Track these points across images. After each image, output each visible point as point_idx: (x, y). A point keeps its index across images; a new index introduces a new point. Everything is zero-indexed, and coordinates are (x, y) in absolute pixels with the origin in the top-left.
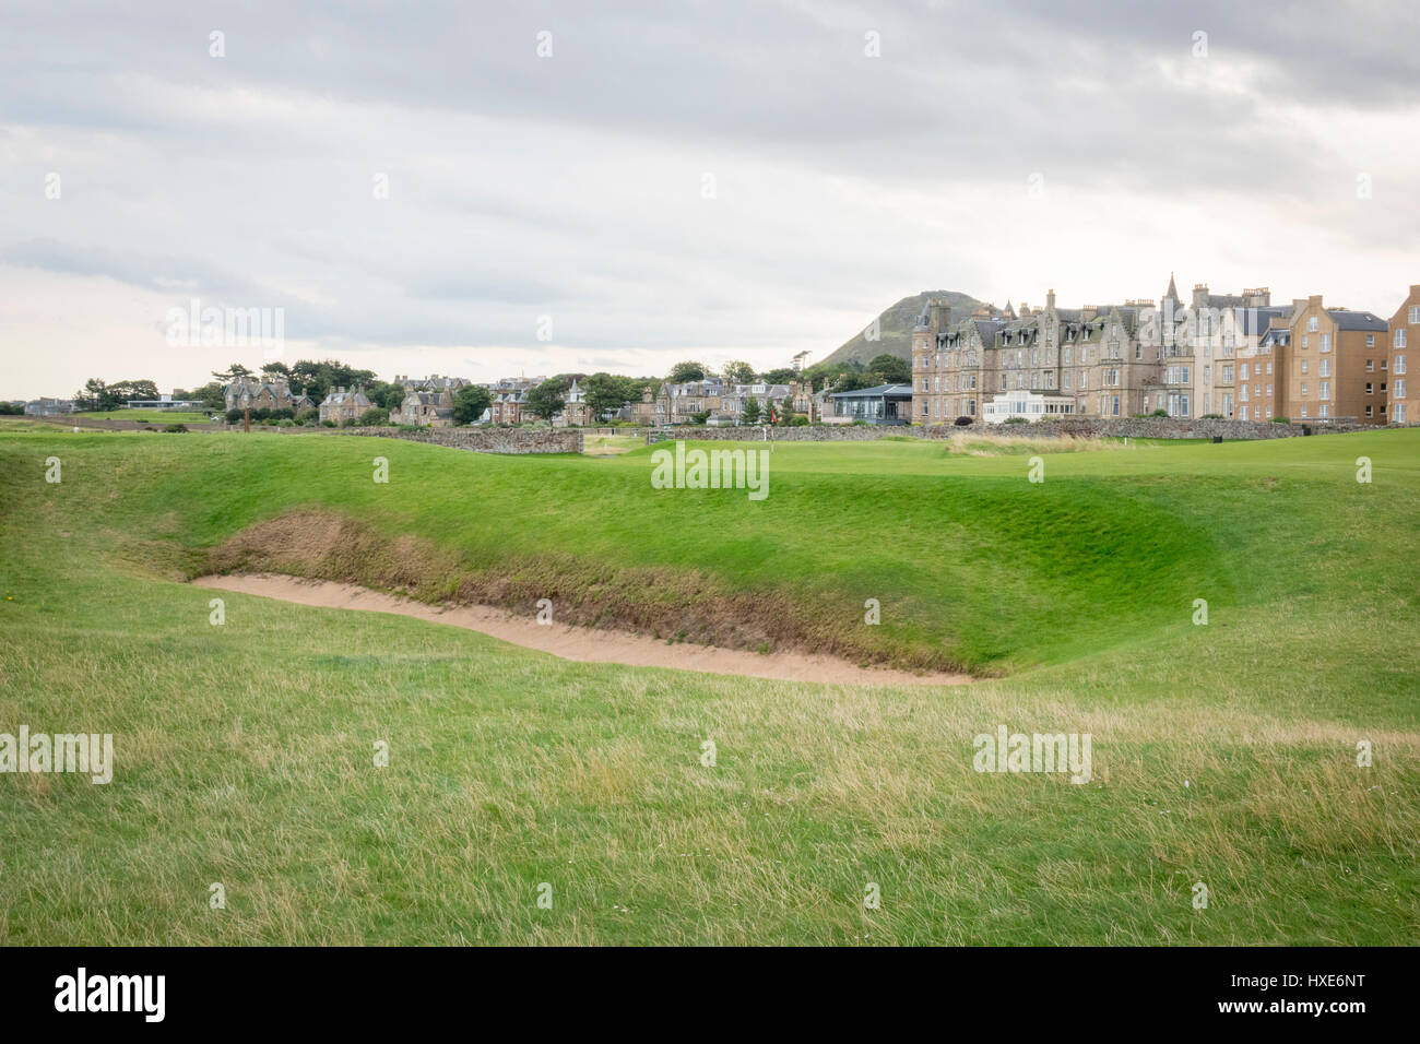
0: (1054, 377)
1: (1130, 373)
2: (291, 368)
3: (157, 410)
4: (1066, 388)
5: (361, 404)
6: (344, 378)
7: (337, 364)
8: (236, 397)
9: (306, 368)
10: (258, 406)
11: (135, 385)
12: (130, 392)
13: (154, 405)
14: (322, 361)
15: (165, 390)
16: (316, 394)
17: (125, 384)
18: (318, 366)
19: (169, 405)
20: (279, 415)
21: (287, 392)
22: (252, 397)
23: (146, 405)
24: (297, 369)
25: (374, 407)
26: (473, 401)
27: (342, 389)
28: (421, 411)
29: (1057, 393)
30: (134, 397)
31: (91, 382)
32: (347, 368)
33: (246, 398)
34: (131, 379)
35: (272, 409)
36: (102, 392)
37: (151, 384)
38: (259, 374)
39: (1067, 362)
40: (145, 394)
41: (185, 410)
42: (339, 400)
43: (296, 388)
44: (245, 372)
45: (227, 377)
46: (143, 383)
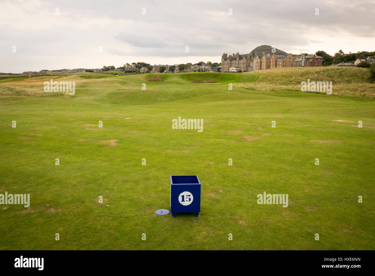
0: (238, 65)
1: (246, 64)
2: (136, 63)
3: (115, 71)
4: (240, 67)
5: (147, 69)
6: (145, 65)
7: (144, 63)
8: (127, 69)
9: (139, 63)
10: (130, 70)
11: (111, 67)
12: (110, 68)
13: (114, 70)
14: (141, 62)
15: (116, 67)
16: (140, 68)
17: (110, 67)
18: (141, 63)
19: (117, 70)
20: (133, 71)
21: (135, 68)
22: (129, 69)
23: (113, 70)
24: (137, 64)
25: (148, 70)
26: (163, 69)
27: (143, 67)
28: (155, 71)
29: (238, 67)
30: (111, 69)
31: (104, 66)
32: (146, 63)
33: (128, 69)
34: (110, 66)
35: (132, 71)
36: (106, 68)
37: (114, 67)
38: (131, 65)
39: (240, 63)
40: (113, 68)
41: (119, 71)
42: (143, 69)
43: (137, 67)
44: (129, 64)
45: (126, 65)
46: (113, 66)
